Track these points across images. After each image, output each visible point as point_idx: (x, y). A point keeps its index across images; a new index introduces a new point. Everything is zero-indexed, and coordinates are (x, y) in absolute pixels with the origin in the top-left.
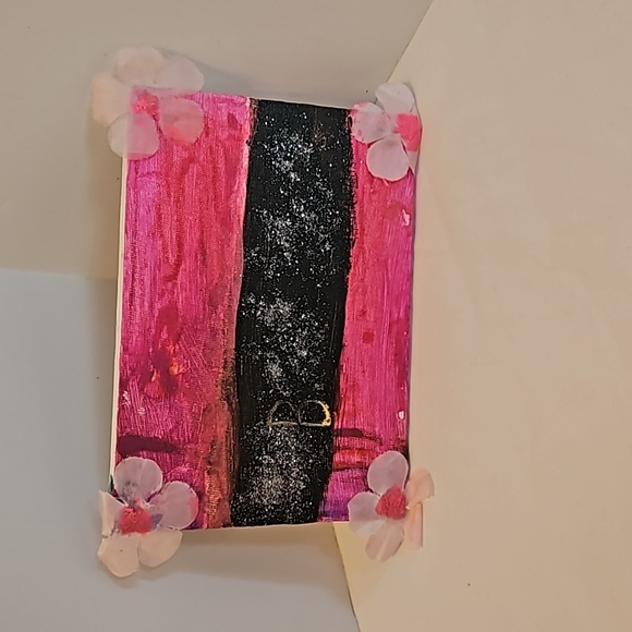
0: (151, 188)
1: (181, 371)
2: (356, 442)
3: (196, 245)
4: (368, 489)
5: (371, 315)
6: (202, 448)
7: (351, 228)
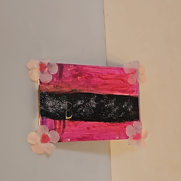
1: (78, 79)
2: (62, 127)
3: (107, 83)
4: (49, 131)
5: (94, 129)
6: (60, 84)
7: (114, 122)
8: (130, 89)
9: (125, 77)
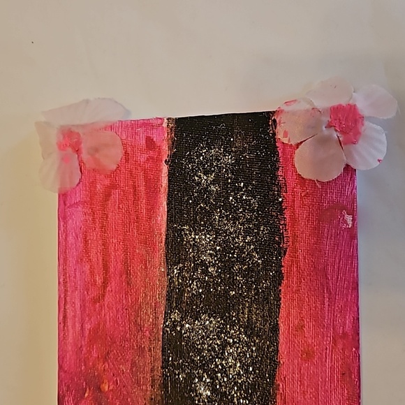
0: (78, 217)
1: (111, 388)
3: (120, 266)
5: (309, 329)
7: (281, 236)
8: (142, 158)
9: (93, 184)
